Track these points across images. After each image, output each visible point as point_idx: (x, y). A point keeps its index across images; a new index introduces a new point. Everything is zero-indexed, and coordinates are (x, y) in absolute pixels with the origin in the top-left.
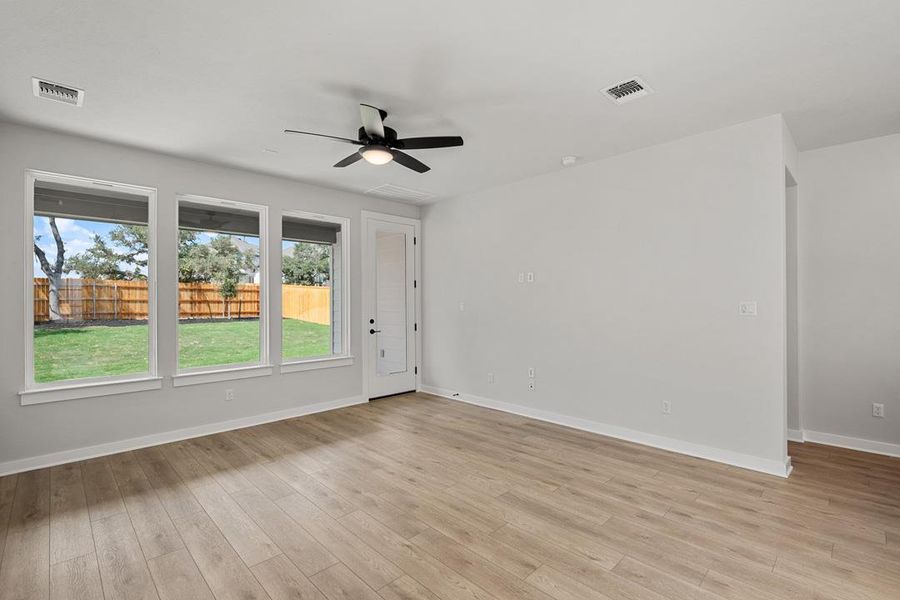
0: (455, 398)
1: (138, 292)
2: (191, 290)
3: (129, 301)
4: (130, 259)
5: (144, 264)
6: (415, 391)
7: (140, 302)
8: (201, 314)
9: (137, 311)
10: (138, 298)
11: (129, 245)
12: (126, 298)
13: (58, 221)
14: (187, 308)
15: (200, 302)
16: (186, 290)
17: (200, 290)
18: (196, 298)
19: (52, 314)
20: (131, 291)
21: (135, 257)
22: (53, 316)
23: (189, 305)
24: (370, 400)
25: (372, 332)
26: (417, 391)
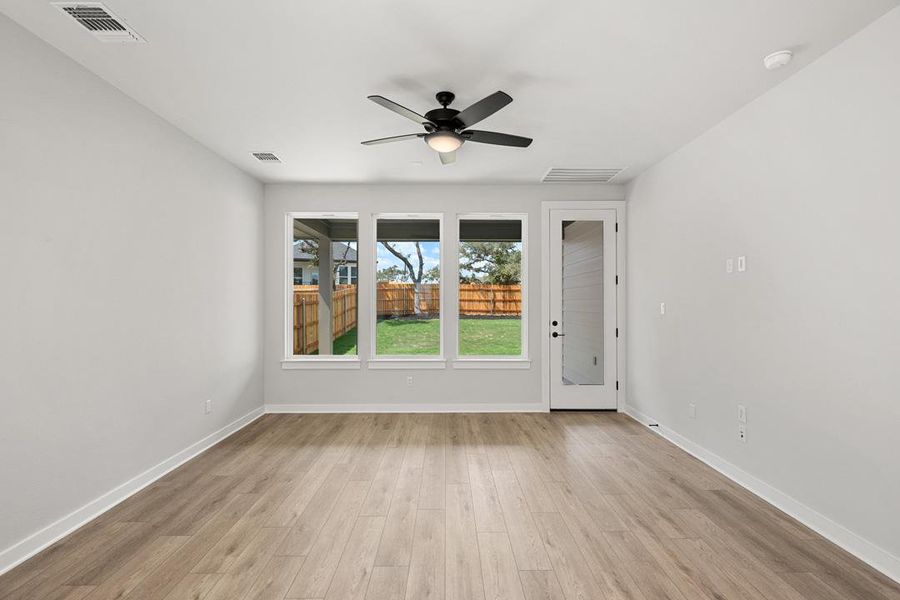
0: (652, 428)
2: (504, 291)
5: (478, 270)
6: (615, 410)
8: (511, 312)
9: (466, 308)
11: (468, 256)
13: (421, 244)
14: (500, 306)
15: (510, 301)
16: (499, 291)
17: (510, 291)
18: (508, 298)
19: (416, 310)
22: (417, 311)
23: (502, 304)
24: (551, 410)
25: (555, 335)
26: (619, 411)
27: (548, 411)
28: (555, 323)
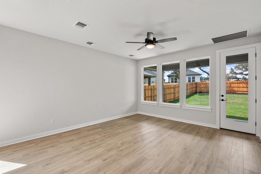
1: (236, 84)
3: (233, 87)
4: (241, 74)
5: (247, 75)
7: (237, 87)
9: (236, 90)
10: (236, 86)
12: (232, 86)
20: (234, 84)
21: (243, 73)
24: (220, 128)
25: (223, 100)
26: (256, 135)
27: (219, 128)
28: (222, 96)
